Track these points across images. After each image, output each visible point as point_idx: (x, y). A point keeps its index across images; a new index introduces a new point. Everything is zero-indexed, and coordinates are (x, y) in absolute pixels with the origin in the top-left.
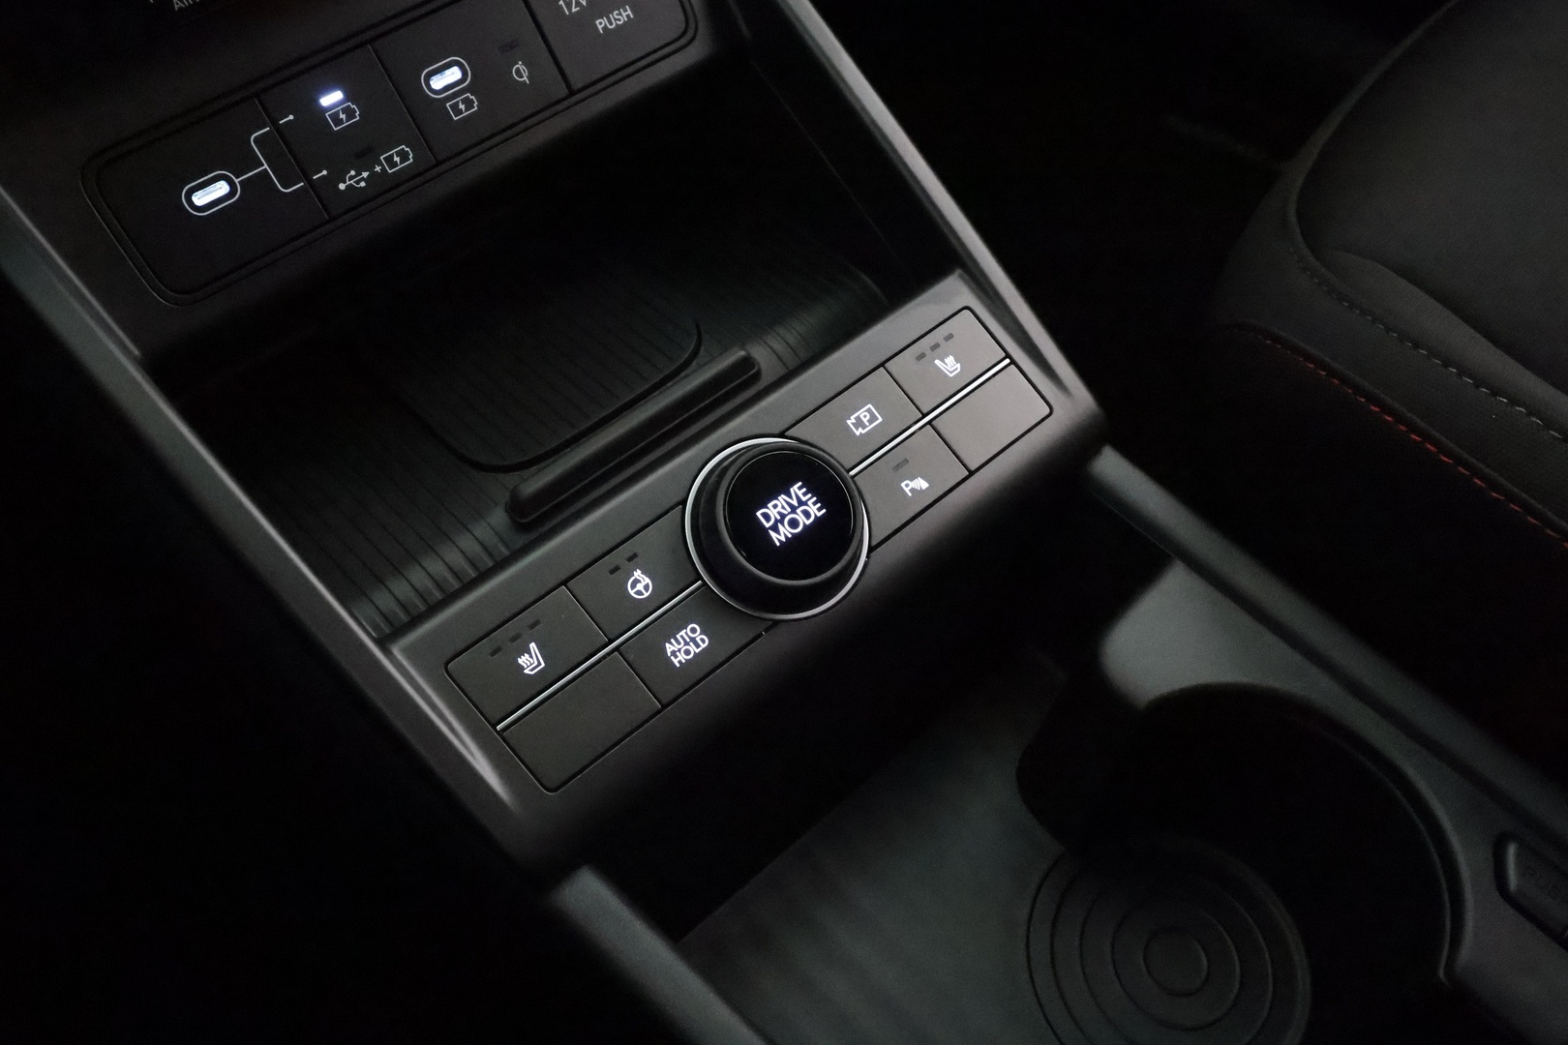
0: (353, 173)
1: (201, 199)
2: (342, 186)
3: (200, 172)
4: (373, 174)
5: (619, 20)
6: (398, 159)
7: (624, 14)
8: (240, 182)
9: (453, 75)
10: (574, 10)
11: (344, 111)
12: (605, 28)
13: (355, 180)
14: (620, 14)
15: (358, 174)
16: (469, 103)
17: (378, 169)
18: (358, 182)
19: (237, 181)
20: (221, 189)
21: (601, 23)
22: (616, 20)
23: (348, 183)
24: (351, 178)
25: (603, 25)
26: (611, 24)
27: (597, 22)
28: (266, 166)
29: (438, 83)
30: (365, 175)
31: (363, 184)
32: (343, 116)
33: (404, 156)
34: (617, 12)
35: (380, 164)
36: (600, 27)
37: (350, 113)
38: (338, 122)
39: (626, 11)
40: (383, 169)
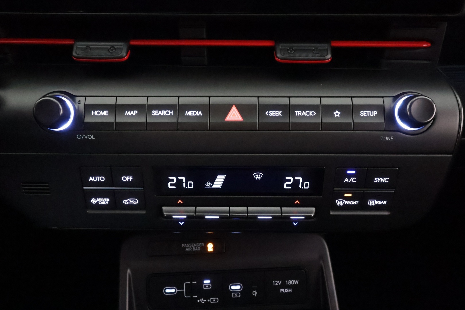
0: (202, 299)
1: (168, 291)
2: (198, 301)
3: (170, 286)
4: (207, 301)
5: (287, 291)
6: (214, 300)
7: (289, 290)
8: (177, 291)
9: (238, 287)
10: (276, 284)
11: (208, 285)
12: (282, 292)
13: (202, 301)
14: (288, 290)
15: (204, 300)
16: (238, 295)
17: (209, 301)
18: (202, 302)
19: (177, 290)
20: (173, 291)
21: (282, 290)
22: (286, 291)
23: (200, 301)
24: (202, 300)
25: (282, 291)
26: (284, 291)
27: (281, 290)
28: (184, 290)
29: (233, 287)
30: (205, 301)
31: (203, 302)
32: (207, 286)
33: (216, 300)
34: (288, 289)
35: (210, 300)
36: (281, 291)
37: (209, 286)
38: (205, 287)
39: (290, 289)
40: (210, 301)
